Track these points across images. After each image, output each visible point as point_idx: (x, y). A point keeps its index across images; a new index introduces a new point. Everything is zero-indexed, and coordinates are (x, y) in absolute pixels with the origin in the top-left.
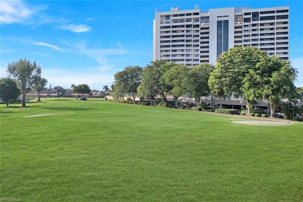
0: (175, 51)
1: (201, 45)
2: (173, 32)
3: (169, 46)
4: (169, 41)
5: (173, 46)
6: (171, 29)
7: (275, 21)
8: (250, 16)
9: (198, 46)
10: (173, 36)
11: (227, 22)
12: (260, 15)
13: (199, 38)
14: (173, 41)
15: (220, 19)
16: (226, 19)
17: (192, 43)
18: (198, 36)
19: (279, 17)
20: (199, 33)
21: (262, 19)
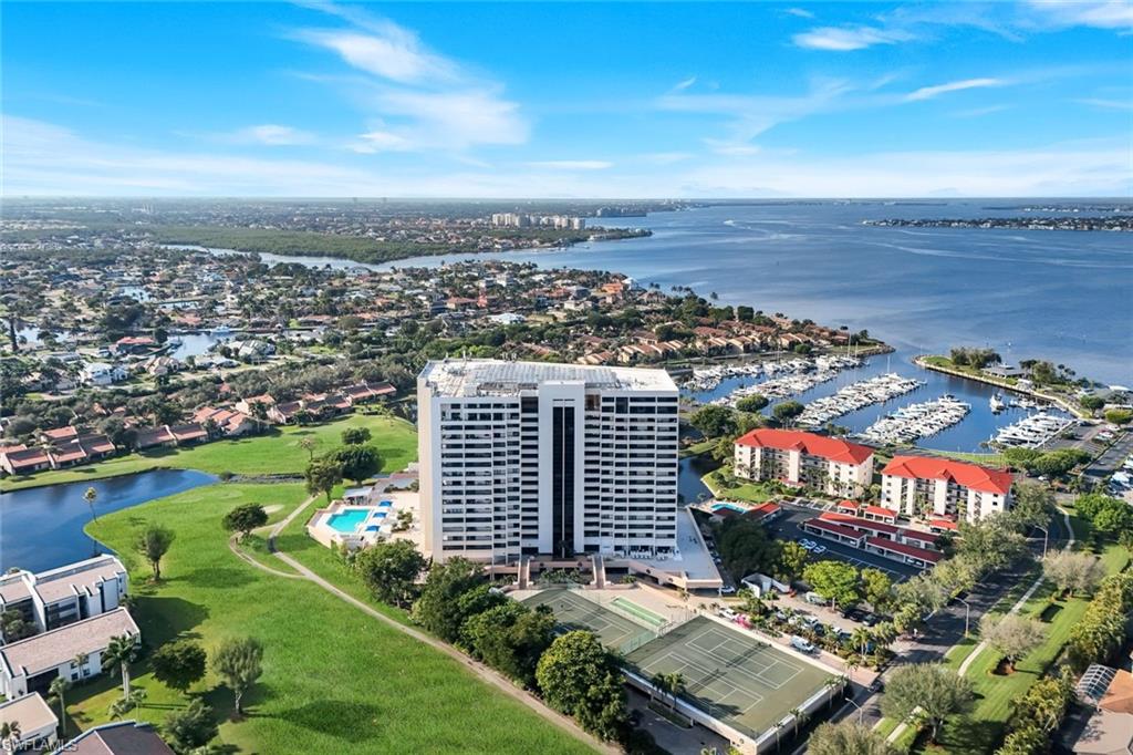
0: (473, 474)
1: (522, 461)
2: (467, 437)
3: (459, 465)
4: (460, 456)
5: (468, 465)
6: (463, 433)
7: (656, 416)
8: (613, 404)
9: (517, 462)
10: (468, 446)
11: (570, 411)
12: (631, 404)
13: (519, 448)
14: (468, 455)
15: (558, 404)
16: (569, 404)
17: (505, 459)
18: (517, 443)
19: (661, 410)
20: (519, 439)
21: (634, 410)
